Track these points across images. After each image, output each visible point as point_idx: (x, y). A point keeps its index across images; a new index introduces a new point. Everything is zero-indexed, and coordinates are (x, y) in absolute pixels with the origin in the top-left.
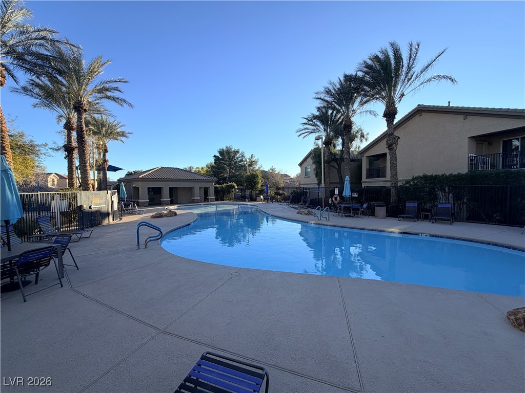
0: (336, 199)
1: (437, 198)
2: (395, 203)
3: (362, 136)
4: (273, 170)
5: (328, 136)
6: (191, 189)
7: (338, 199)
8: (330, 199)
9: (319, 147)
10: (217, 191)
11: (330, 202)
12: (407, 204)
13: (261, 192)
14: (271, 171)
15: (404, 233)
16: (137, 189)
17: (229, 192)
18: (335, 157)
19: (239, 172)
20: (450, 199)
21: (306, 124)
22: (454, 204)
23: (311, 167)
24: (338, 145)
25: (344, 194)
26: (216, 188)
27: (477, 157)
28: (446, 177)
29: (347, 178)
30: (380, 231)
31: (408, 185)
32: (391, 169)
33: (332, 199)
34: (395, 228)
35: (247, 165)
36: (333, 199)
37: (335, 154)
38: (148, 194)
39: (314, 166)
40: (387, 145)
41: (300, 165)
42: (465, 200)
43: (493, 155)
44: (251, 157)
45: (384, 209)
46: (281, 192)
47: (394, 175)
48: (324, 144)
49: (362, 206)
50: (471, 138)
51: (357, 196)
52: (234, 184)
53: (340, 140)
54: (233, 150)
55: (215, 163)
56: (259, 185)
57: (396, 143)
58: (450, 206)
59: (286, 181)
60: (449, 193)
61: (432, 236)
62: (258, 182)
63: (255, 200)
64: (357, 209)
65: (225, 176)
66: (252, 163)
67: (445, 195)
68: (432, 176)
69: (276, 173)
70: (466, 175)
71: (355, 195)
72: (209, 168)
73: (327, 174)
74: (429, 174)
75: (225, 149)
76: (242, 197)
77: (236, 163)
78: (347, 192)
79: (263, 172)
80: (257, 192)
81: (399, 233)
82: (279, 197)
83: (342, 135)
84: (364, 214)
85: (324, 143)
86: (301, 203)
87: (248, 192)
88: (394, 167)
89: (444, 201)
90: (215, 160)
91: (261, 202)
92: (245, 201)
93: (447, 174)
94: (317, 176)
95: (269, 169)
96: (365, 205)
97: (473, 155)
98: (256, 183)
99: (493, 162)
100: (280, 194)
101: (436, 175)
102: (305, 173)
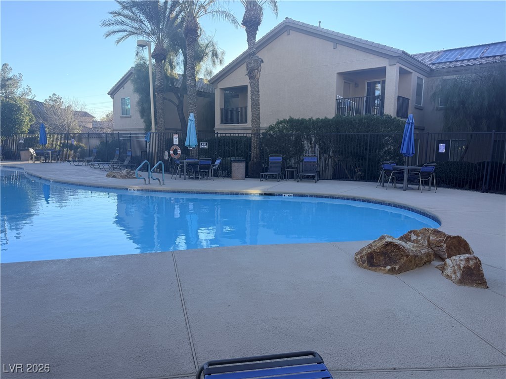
0: (175, 152)
1: (303, 150)
2: (256, 158)
3: (215, 54)
4: (55, 101)
5: (159, 42)
7: (179, 151)
8: (166, 153)
9: (145, 63)
11: (166, 158)
12: (271, 159)
13: (30, 143)
14: (52, 103)
15: (266, 194)
18: (172, 83)
20: (316, 152)
21: (120, 14)
22: (320, 158)
23: (132, 98)
24: (178, 64)
25: (187, 143)
27: (344, 99)
28: (314, 122)
29: (192, 116)
30: (237, 194)
31: (272, 132)
32: (252, 109)
33: (169, 153)
34: (255, 190)
36: (171, 152)
37: (172, 79)
39: (136, 97)
40: (247, 70)
41: (112, 93)
42: (331, 153)
43: (358, 99)
44: (4, 70)
45: (242, 166)
46: (74, 142)
47: (257, 118)
48: (153, 57)
49: (214, 162)
50: (339, 74)
51: (206, 147)
53: (181, 57)
56: (26, 128)
57: (258, 69)
58: (315, 159)
59: (83, 124)
60: (315, 143)
61: (295, 195)
62: (22, 121)
63: (17, 158)
64: (207, 167)
66: (5, 83)
67: (311, 147)
68: (298, 120)
69: (63, 107)
70: (332, 120)
71: (204, 146)
73: (160, 111)
74: (296, 117)
78: (192, 140)
79: (32, 103)
80: (21, 141)
81: (261, 195)
82: (70, 152)
83: (184, 48)
84: (216, 175)
85: (154, 55)
86: (115, 160)
88: (256, 105)
89: (311, 154)
91: (30, 162)
93: (314, 119)
94: (142, 116)
95: (48, 98)
96: (218, 162)
97: (341, 97)
98: (17, 123)
99: (358, 107)
100: (72, 147)
101: (302, 119)
102: (121, 111)
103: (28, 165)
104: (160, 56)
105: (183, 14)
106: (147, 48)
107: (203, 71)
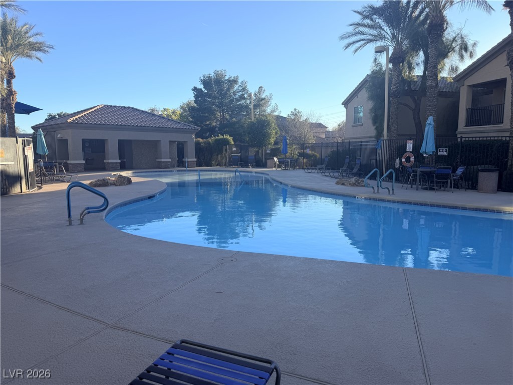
0: (408, 159)
4: (296, 115)
5: (398, 46)
6: (155, 144)
7: (412, 159)
9: (381, 69)
10: (199, 149)
11: (397, 165)
13: (275, 152)
14: (293, 117)
16: (64, 142)
17: (220, 152)
18: (409, 86)
19: (238, 118)
21: (360, 24)
23: (365, 107)
25: (422, 150)
26: (198, 144)
29: (430, 120)
33: (401, 160)
35: (251, 106)
36: (403, 160)
38: (83, 150)
39: (370, 105)
41: (346, 103)
44: (259, 92)
45: (495, 176)
46: (309, 151)
48: (391, 61)
52: (228, 137)
54: (227, 78)
55: (196, 101)
56: (272, 140)
59: (318, 135)
62: (270, 134)
63: (265, 166)
64: (447, 176)
65: (214, 124)
66: (260, 103)
69: (302, 120)
71: (444, 152)
72: (184, 110)
73: (394, 117)
75: (212, 75)
76: (241, 159)
77: (232, 101)
78: (429, 146)
79: (279, 118)
80: (269, 152)
82: (305, 160)
83: (425, 47)
84: (457, 186)
87: (252, 152)
90: (196, 97)
92: (247, 166)
94: (375, 122)
95: (290, 113)
96: (460, 171)
98: (266, 136)
100: (307, 156)
102: (353, 120)
103: (272, 172)
104: (398, 59)
105: (427, 10)
106: (385, 52)
107: (447, 67)
